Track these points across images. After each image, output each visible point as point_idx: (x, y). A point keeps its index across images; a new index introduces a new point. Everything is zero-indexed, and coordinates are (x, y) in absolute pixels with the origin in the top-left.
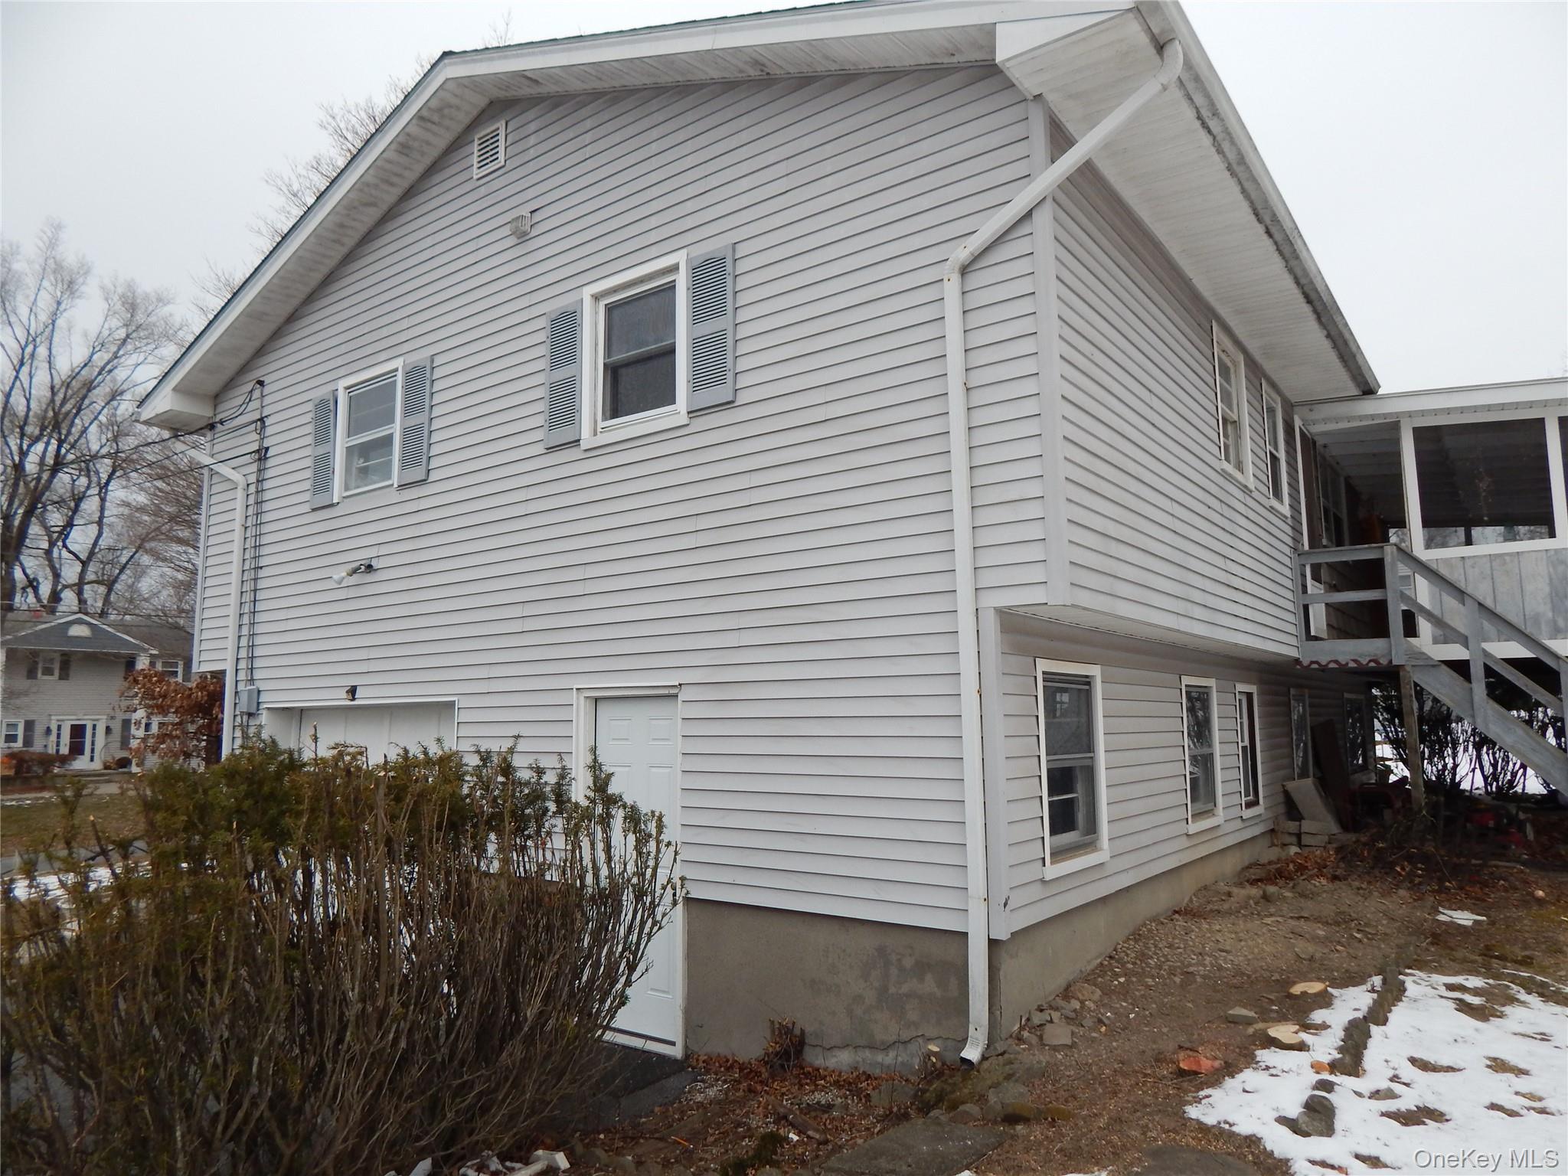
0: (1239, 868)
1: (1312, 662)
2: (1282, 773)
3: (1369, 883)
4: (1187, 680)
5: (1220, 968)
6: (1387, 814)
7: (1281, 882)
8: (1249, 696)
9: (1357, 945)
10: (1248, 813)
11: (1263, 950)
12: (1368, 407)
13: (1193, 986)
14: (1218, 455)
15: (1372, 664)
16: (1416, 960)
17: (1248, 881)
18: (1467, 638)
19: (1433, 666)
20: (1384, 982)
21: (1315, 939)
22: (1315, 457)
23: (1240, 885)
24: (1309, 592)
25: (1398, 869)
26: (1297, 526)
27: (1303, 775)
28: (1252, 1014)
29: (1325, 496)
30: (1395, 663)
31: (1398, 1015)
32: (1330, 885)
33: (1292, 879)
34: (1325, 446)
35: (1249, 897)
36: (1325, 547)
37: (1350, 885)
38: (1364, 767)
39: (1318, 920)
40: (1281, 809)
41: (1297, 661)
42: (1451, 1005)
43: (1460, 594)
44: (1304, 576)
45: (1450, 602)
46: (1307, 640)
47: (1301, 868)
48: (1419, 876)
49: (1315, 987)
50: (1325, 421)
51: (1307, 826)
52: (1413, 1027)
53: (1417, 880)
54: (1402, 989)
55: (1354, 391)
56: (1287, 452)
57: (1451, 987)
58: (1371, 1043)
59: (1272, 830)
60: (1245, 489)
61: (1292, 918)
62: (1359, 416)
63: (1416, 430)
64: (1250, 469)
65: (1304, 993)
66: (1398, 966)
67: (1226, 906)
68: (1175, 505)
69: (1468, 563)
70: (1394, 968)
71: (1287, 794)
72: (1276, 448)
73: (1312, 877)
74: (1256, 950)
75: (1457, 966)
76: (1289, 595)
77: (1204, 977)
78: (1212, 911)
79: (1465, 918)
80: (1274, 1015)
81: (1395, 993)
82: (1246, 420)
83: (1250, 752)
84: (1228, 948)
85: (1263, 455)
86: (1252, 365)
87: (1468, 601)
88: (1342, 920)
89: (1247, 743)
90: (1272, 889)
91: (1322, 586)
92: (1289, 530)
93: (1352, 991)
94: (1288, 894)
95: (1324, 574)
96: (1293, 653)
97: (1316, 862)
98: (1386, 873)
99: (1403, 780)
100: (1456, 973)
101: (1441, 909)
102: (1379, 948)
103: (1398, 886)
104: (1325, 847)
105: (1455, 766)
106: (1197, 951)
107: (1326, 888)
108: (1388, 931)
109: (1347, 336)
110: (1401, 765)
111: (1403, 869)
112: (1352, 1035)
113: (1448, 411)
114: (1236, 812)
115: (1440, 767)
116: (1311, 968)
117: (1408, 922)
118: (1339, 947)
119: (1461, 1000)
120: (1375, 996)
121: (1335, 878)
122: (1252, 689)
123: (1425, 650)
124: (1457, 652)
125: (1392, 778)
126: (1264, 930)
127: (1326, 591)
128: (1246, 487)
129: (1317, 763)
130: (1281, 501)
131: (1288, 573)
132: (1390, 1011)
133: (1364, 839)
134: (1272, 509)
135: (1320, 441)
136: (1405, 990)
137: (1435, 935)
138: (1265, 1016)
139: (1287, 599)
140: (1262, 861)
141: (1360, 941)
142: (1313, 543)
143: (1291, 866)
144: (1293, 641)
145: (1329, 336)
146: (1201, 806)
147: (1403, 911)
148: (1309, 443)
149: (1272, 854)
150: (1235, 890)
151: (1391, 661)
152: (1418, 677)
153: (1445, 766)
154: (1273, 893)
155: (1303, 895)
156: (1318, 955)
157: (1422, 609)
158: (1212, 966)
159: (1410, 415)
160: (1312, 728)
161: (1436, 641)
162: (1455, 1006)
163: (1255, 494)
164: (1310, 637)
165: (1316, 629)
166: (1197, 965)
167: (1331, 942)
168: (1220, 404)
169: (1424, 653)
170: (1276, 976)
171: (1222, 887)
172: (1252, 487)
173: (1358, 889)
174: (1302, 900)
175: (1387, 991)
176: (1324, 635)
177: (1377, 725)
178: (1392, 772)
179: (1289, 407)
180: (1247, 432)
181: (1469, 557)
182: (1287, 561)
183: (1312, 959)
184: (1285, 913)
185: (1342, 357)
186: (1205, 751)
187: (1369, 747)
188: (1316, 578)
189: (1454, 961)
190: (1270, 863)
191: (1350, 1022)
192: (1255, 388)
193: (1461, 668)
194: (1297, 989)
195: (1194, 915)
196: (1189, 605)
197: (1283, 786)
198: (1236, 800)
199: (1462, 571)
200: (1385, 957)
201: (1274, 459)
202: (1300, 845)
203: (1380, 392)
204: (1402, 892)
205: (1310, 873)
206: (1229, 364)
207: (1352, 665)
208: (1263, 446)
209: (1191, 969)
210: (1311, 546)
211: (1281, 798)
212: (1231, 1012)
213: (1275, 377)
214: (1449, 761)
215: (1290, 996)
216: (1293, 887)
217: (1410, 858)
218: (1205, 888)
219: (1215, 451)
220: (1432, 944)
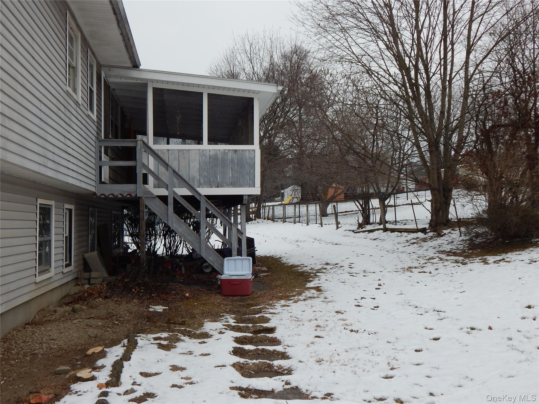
0: (60, 298)
1: (102, 195)
2: (82, 249)
3: (121, 298)
4: (40, 201)
5: (51, 349)
6: (129, 266)
7: (81, 302)
8: (70, 210)
9: (117, 327)
10: (66, 270)
11: (73, 336)
12: (135, 74)
13: (37, 360)
14: (65, 83)
15: (128, 196)
16: (141, 330)
17: (64, 304)
18: (168, 185)
19: (154, 198)
20: (129, 341)
21: (97, 327)
22: (109, 94)
23: (61, 306)
24: (103, 160)
25: (133, 290)
26: (99, 127)
27: (92, 250)
28: (68, 368)
29: (112, 114)
30: (138, 196)
31: (135, 355)
32: (104, 301)
33: (86, 300)
34: (114, 90)
35: (65, 312)
36: (110, 139)
37: (113, 300)
38: (118, 246)
39: (98, 318)
40: (82, 267)
41: (95, 194)
42: (156, 346)
43: (167, 165)
44: (101, 152)
45: (162, 169)
46: (100, 183)
47: (91, 295)
48: (142, 293)
49: (98, 349)
50: (116, 77)
51: (94, 274)
52: (141, 359)
53: (141, 294)
54: (136, 343)
55: (130, 65)
56: (97, 89)
57: (155, 339)
58: (124, 370)
59: (77, 278)
60: (77, 103)
61: (86, 319)
62: (131, 77)
63: (154, 89)
64: (80, 94)
65: (94, 353)
66: (134, 333)
67: (53, 317)
68: (42, 104)
69: (170, 152)
70: (133, 334)
71: (84, 260)
72: (92, 85)
73: (95, 298)
74: (69, 337)
75: (157, 330)
76: (93, 160)
77: (42, 354)
78: (46, 321)
79: (160, 309)
80: (79, 366)
81: (133, 346)
82: (80, 68)
83: (69, 239)
84: (55, 338)
85: (86, 87)
86: (84, 40)
87: (169, 169)
88: (109, 316)
89: (67, 234)
90: (77, 306)
91: (108, 158)
92: (95, 128)
93: (115, 348)
94: (84, 308)
95: (109, 151)
96: (93, 189)
97: (98, 291)
98: (128, 293)
99: (135, 251)
100: (157, 333)
101: (150, 306)
102: (126, 327)
103: (133, 298)
104: (101, 284)
105: (155, 244)
106: (38, 342)
107: (102, 303)
108: (129, 319)
109: (130, 36)
110: (133, 245)
111: (135, 290)
112: (116, 368)
113: (168, 82)
114: (60, 270)
115: (149, 245)
116: (97, 340)
117: (138, 313)
118: (108, 329)
119: (159, 344)
120: (125, 348)
121: (106, 297)
122: (72, 207)
123: (150, 190)
124: (163, 192)
125: (130, 251)
126: (73, 326)
127: (109, 160)
128: (77, 102)
129: (99, 245)
130: (93, 113)
131: (93, 149)
132: (132, 354)
133: (119, 278)
134: (88, 116)
135: (112, 87)
136: (137, 344)
137: (148, 318)
138: (75, 367)
139: (92, 162)
140: (71, 294)
141: (118, 325)
142: (106, 136)
143: (86, 294)
144: (93, 183)
145: (122, 34)
146: (43, 268)
147: (136, 308)
148: (107, 86)
149: (76, 289)
150: (58, 309)
151: (136, 195)
152: (147, 202)
153: (151, 244)
154: (78, 308)
155: (92, 307)
156: (99, 334)
157: (151, 172)
158: (47, 348)
159: (152, 81)
160: (97, 227)
161: (155, 187)
162: (157, 347)
163: (81, 107)
164: (101, 182)
165: (104, 178)
166: (39, 349)
167: (104, 327)
168: (68, 57)
169: (150, 192)
170: (79, 348)
171: (52, 308)
172: (80, 103)
173: (116, 301)
174: (91, 310)
175: (130, 345)
176: (108, 182)
177: (125, 226)
178: (129, 248)
179: (99, 66)
180: (80, 74)
181: (171, 150)
182: (93, 143)
183: (96, 337)
184: (82, 317)
185: (126, 46)
186: (46, 238)
187: (121, 236)
188: (106, 153)
189: (156, 327)
190: (75, 294)
191: (114, 362)
192: (85, 53)
193: (164, 199)
194: (90, 352)
195: (37, 325)
196: (46, 160)
197: (83, 256)
198: (60, 263)
199: (167, 155)
200: (128, 330)
201: (91, 91)
202: (89, 284)
203: (141, 67)
204: (135, 301)
205: (96, 296)
206: (73, 36)
207: (120, 196)
208: (87, 83)
209: (36, 352)
210: (105, 137)
211: (82, 262)
212: (58, 369)
213: (94, 49)
214: (153, 242)
215: (87, 356)
216: (87, 304)
217: (138, 285)
218: (43, 310)
219: (64, 79)
220: (148, 321)
